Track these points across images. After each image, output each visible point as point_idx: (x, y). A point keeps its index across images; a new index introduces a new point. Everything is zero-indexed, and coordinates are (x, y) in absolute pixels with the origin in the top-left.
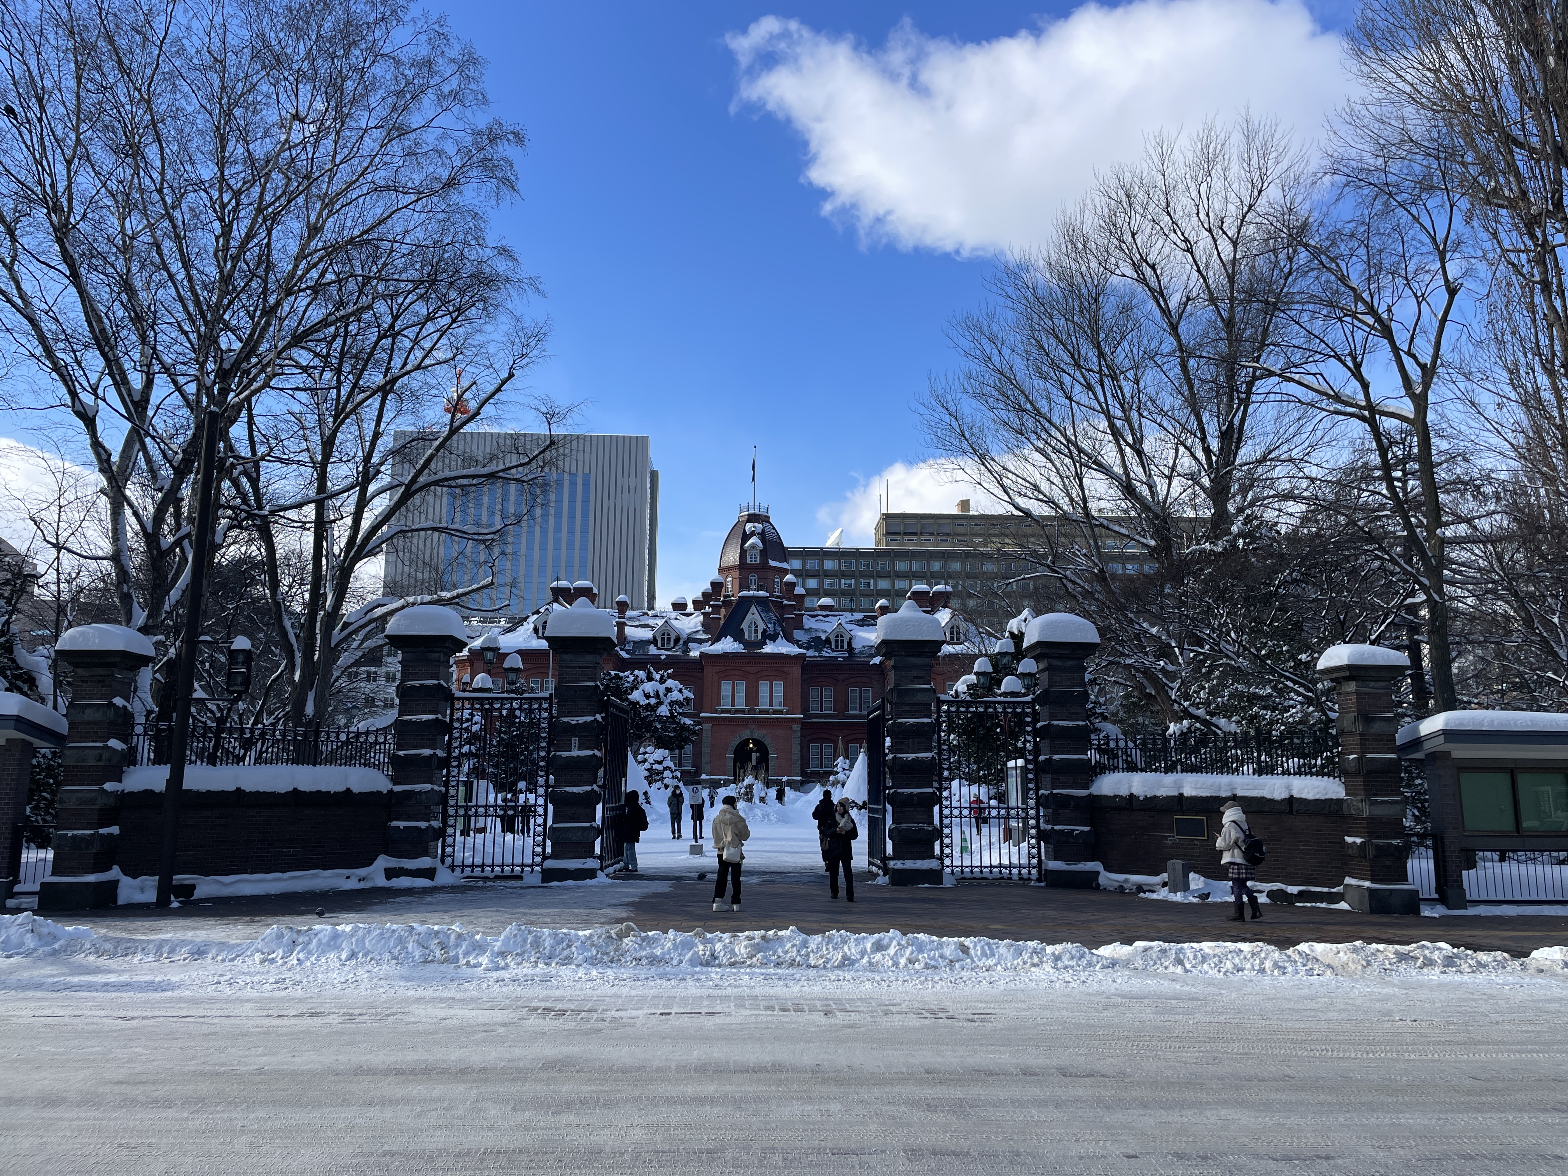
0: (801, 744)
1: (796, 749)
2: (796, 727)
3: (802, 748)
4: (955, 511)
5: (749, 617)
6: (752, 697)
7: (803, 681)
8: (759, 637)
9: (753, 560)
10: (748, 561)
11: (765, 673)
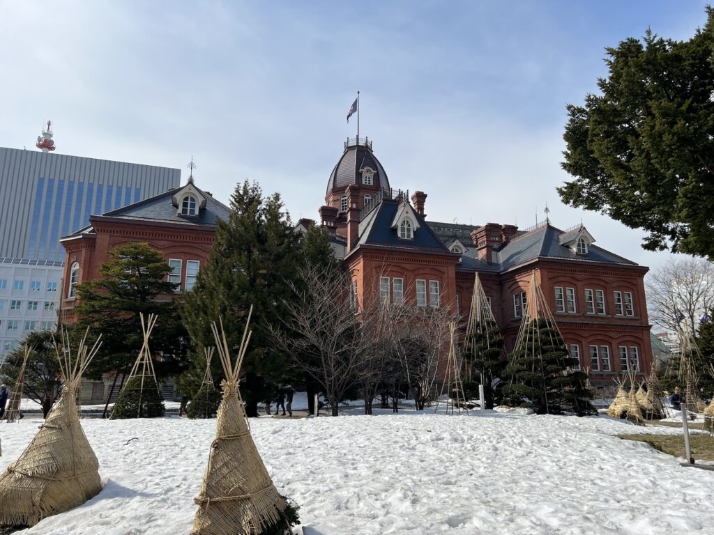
5: (404, 215)
8: (412, 236)
9: (368, 182)
10: (363, 183)
11: (421, 271)
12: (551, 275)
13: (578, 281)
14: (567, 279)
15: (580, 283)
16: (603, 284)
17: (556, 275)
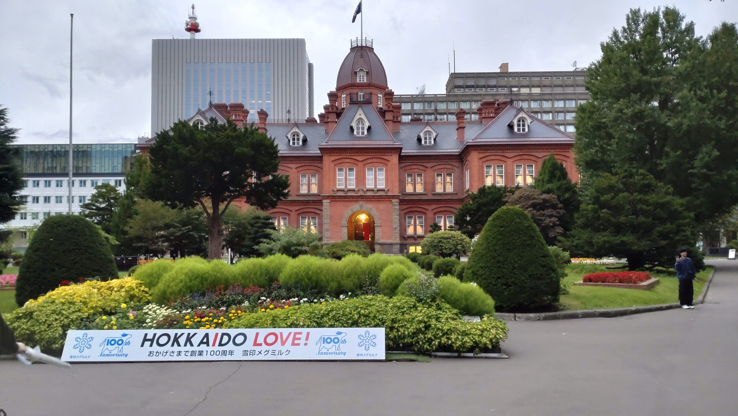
0: (400, 215)
1: (396, 218)
2: (395, 201)
3: (400, 219)
4: (498, 71)
5: (357, 117)
6: (361, 179)
7: (400, 168)
8: (366, 133)
9: (362, 80)
10: (358, 81)
11: (370, 161)
12: (482, 155)
13: (508, 158)
14: (498, 157)
15: (510, 160)
16: (534, 158)
17: (487, 154)
